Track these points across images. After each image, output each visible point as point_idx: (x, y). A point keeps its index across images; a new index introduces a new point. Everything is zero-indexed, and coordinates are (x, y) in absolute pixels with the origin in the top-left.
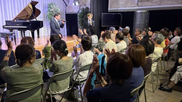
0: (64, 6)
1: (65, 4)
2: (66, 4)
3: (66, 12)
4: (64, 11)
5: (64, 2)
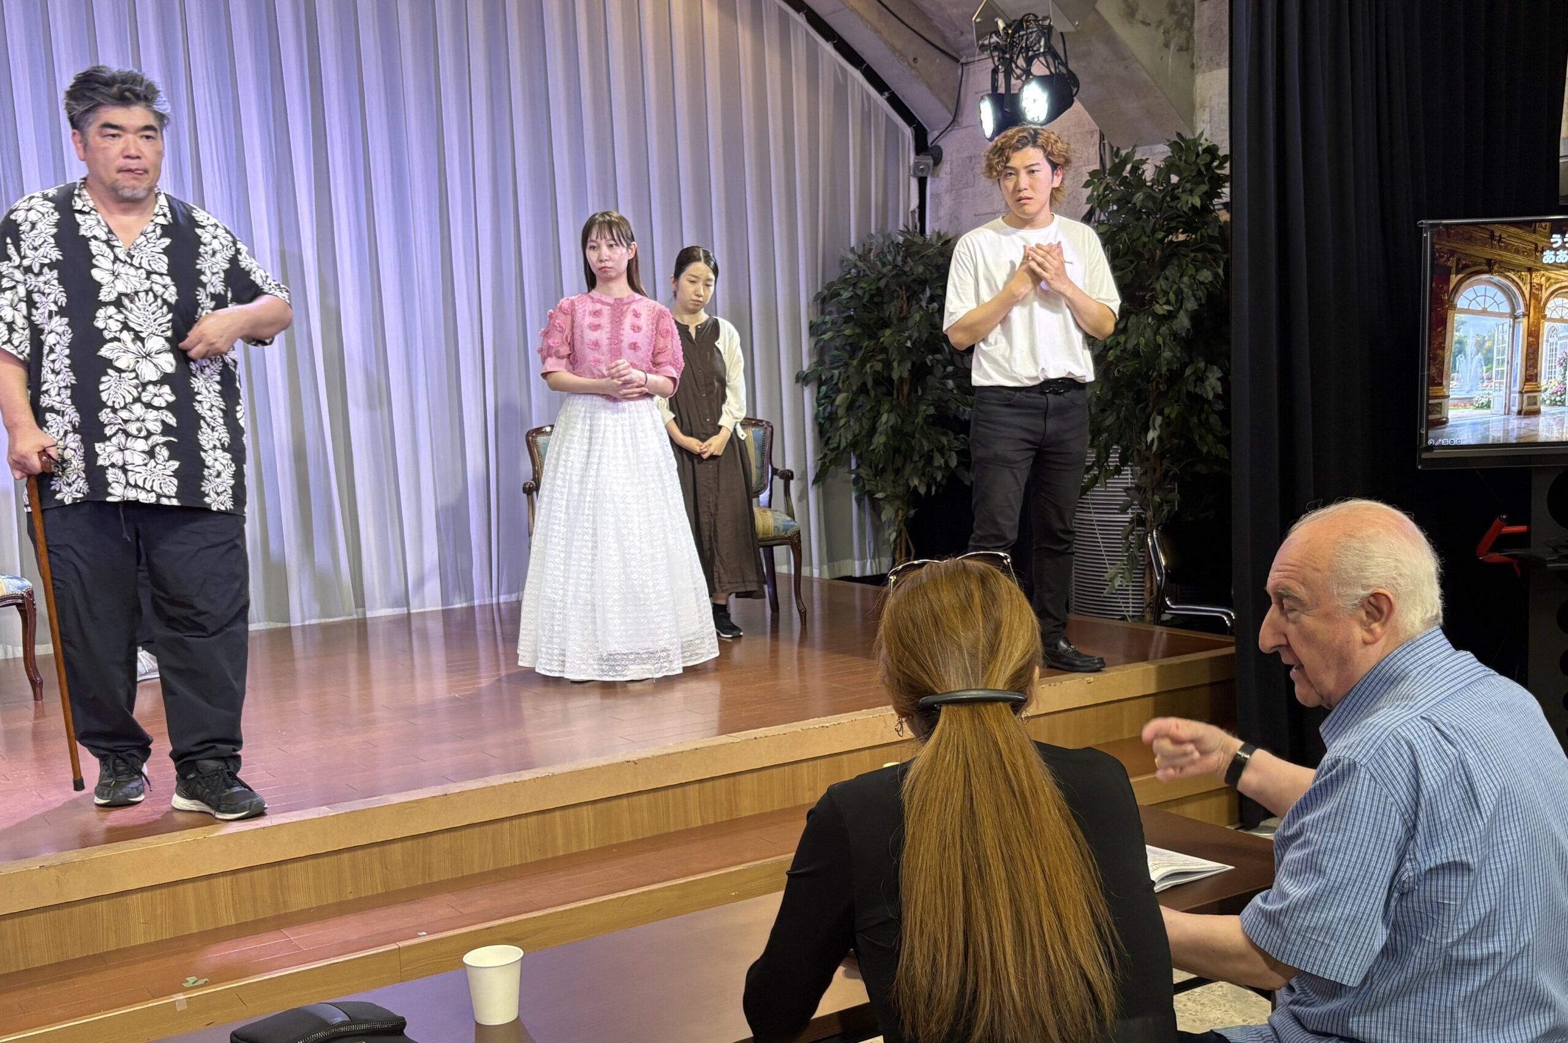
2: (921, 132)
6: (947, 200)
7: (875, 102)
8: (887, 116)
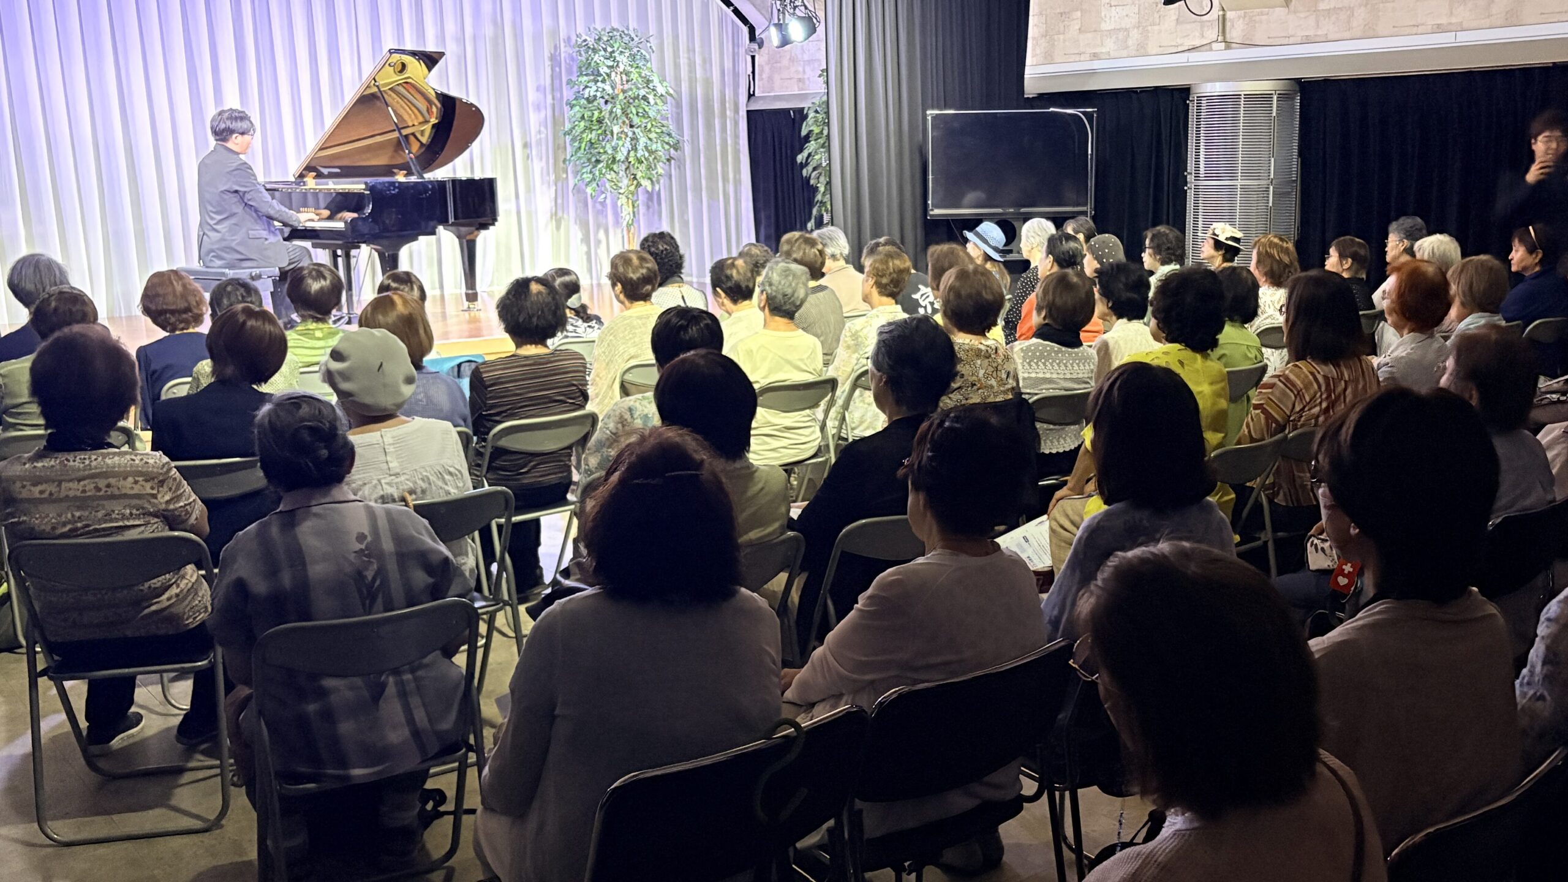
0: (735, 45)
1: (745, 30)
2: (752, 30)
3: (751, 96)
4: (736, 86)
5: (737, 12)
6: (767, 69)
7: (726, 13)
8: (733, 22)
